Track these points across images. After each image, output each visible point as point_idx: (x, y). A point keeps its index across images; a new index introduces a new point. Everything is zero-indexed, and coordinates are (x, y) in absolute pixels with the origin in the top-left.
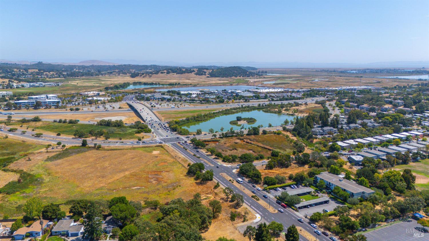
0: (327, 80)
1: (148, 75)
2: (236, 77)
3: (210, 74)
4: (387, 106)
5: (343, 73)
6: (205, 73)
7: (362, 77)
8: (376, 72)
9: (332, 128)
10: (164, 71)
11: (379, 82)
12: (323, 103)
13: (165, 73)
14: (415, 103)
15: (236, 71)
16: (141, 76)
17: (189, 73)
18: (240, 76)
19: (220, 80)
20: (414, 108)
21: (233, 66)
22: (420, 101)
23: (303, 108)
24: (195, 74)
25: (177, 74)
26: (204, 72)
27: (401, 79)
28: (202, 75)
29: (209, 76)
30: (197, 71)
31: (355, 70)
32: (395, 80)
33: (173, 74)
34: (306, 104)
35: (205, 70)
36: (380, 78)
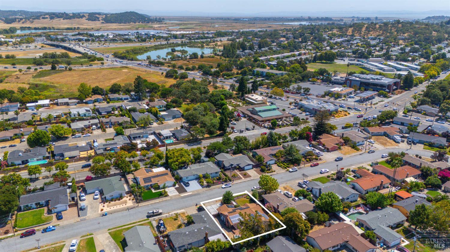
0: (226, 25)
1: (29, 20)
2: (135, 23)
3: (103, 19)
4: (282, 39)
5: (237, 20)
6: (98, 18)
7: (254, 23)
8: (265, 20)
9: (250, 51)
10: (46, 16)
11: (270, 27)
12: (232, 40)
13: (47, 18)
14: (301, 36)
15: (134, 16)
16: (19, 21)
17: (79, 18)
18: (139, 23)
19: (120, 26)
20: (300, 40)
21: (129, 11)
22: (304, 34)
23: (219, 43)
24: (86, 19)
25: (63, 19)
26: (96, 17)
27: (286, 24)
28: (95, 20)
29: (103, 21)
30: (88, 16)
31: (247, 18)
32: (282, 25)
33: (59, 19)
34: (221, 41)
35: (97, 16)
36: (270, 24)
